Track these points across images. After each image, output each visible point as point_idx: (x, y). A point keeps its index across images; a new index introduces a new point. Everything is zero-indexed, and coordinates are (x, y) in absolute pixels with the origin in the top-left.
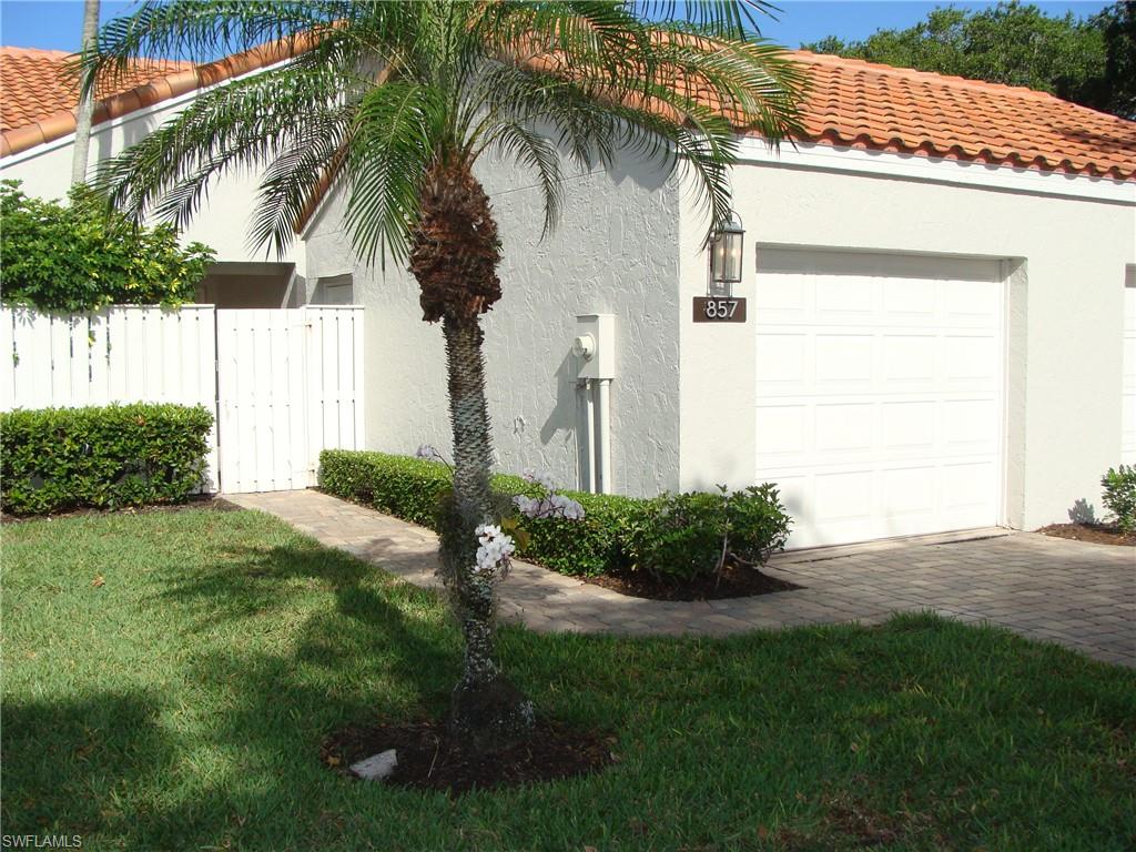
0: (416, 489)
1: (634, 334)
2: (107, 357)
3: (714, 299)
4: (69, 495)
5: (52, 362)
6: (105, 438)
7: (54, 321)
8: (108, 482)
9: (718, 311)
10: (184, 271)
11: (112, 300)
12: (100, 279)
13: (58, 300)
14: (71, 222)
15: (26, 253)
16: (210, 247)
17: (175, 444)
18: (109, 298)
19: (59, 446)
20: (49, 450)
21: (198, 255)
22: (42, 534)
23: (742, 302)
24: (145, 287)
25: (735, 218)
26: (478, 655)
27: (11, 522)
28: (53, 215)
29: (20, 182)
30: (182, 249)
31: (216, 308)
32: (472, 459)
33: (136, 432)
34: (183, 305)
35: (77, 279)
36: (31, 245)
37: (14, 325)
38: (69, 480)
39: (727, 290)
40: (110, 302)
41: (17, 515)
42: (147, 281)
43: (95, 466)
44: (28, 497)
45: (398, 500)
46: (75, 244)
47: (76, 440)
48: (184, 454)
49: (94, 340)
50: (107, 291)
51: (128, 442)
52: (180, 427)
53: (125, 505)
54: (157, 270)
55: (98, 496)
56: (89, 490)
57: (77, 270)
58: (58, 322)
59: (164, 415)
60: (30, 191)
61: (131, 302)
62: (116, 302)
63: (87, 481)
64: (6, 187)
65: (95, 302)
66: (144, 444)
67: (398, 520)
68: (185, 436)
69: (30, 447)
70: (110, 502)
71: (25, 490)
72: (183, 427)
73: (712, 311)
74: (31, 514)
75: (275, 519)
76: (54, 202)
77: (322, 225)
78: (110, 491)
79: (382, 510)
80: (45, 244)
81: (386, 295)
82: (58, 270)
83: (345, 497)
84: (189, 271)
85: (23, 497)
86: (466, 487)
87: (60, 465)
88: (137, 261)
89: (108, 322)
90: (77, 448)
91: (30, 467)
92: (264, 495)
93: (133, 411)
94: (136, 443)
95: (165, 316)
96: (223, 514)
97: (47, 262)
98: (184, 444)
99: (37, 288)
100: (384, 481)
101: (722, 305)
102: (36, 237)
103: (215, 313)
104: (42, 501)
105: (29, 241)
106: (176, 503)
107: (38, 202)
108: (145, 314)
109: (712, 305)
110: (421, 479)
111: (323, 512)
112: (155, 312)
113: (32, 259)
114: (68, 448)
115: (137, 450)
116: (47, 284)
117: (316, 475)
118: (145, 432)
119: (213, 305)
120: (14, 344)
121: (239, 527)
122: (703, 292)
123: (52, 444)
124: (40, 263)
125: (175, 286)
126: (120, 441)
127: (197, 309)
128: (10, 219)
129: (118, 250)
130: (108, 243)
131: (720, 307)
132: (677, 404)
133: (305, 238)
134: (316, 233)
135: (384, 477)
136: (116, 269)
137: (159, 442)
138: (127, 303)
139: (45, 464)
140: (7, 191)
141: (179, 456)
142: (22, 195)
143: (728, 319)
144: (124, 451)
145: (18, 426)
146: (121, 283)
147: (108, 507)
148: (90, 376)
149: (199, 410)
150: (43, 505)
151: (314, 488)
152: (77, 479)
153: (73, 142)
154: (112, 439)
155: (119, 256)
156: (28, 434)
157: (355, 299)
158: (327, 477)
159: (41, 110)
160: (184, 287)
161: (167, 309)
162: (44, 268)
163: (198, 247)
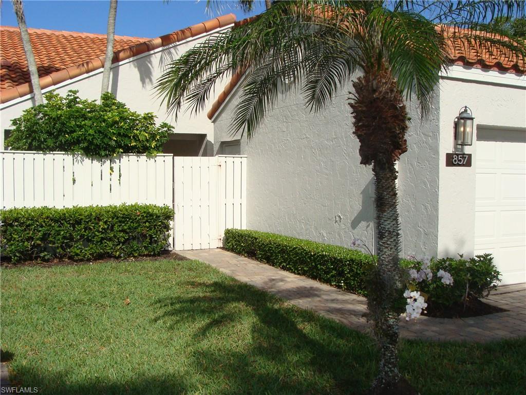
0: (283, 251)
1: (410, 173)
2: (119, 180)
3: (456, 154)
4: (101, 251)
5: (92, 182)
6: (120, 222)
7: (93, 161)
8: (121, 244)
9: (459, 160)
10: (158, 137)
11: (122, 151)
12: (117, 140)
13: (96, 151)
14: (103, 111)
15: (80, 127)
16: (171, 125)
17: (156, 225)
18: (121, 150)
19: (97, 226)
20: (92, 227)
21: (165, 129)
22: (90, 272)
23: (470, 156)
24: (139, 145)
25: (469, 111)
26: (390, 366)
27: (73, 264)
28: (93, 108)
29: (78, 91)
30: (157, 125)
31: (173, 156)
32: (391, 248)
33: (136, 219)
34: (157, 154)
35: (106, 140)
36: (83, 123)
37: (73, 163)
38: (102, 243)
39: (462, 149)
40: (122, 152)
41: (76, 261)
42: (140, 142)
43: (115, 236)
44: (81, 251)
45: (271, 256)
46: (104, 123)
47: (106, 223)
48: (160, 231)
49: (113, 172)
50: (120, 147)
51: (132, 224)
52: (158, 217)
53: (129, 256)
54: (146, 136)
55: (116, 252)
56: (112, 248)
57: (106, 136)
58: (95, 162)
59: (150, 210)
60: (82, 96)
61: (132, 152)
62: (124, 152)
63: (110, 244)
64: (70, 94)
65: (114, 152)
66: (140, 225)
67: (271, 267)
68: (160, 222)
69: (83, 226)
70: (122, 255)
71: (80, 248)
72: (159, 216)
73: (455, 161)
74: (81, 260)
75: (209, 266)
76: (94, 101)
77: (223, 115)
78: (122, 249)
79: (261, 261)
80: (90, 122)
81: (260, 151)
82: (97, 136)
83: (239, 253)
84: (160, 137)
85: (78, 252)
86: (387, 265)
87: (98, 236)
88: (135, 131)
89: (120, 163)
90: (106, 227)
91: (82, 236)
92: (195, 252)
93: (135, 208)
94: (135, 225)
95: (148, 160)
96: (180, 262)
97: (91, 132)
98: (160, 225)
99: (86, 145)
100: (263, 246)
101: (461, 157)
102: (86, 119)
103: (173, 158)
104: (88, 254)
105: (82, 121)
106: (154, 255)
107: (86, 101)
108: (138, 159)
109: (455, 157)
110: (286, 246)
111: (230, 262)
112: (143, 158)
113: (83, 130)
114: (102, 227)
115: (136, 228)
116: (91, 143)
117: (222, 241)
118: (140, 219)
119: (172, 154)
120: (73, 173)
121: (190, 269)
122: (451, 150)
123: (93, 225)
124: (88, 132)
125: (153, 144)
126: (128, 223)
127: (164, 156)
128: (73, 110)
129: (126, 126)
130: (121, 123)
131: (459, 159)
132: (437, 210)
133: (214, 122)
134: (220, 119)
135: (263, 244)
136: (125, 136)
137: (147, 224)
138: (130, 153)
139: (90, 235)
140: (71, 96)
141: (157, 232)
142: (78, 98)
143: (463, 165)
144: (129, 229)
145: (77, 215)
146: (127, 142)
147: (121, 257)
148: (111, 190)
149: (166, 208)
150: (88, 255)
151: (221, 248)
152: (106, 243)
153: (102, 72)
154: (124, 222)
155: (127, 129)
156: (82, 219)
157: (241, 152)
158: (228, 243)
159: (80, 60)
160: (158, 145)
161: (149, 157)
162: (89, 135)
163: (165, 125)
